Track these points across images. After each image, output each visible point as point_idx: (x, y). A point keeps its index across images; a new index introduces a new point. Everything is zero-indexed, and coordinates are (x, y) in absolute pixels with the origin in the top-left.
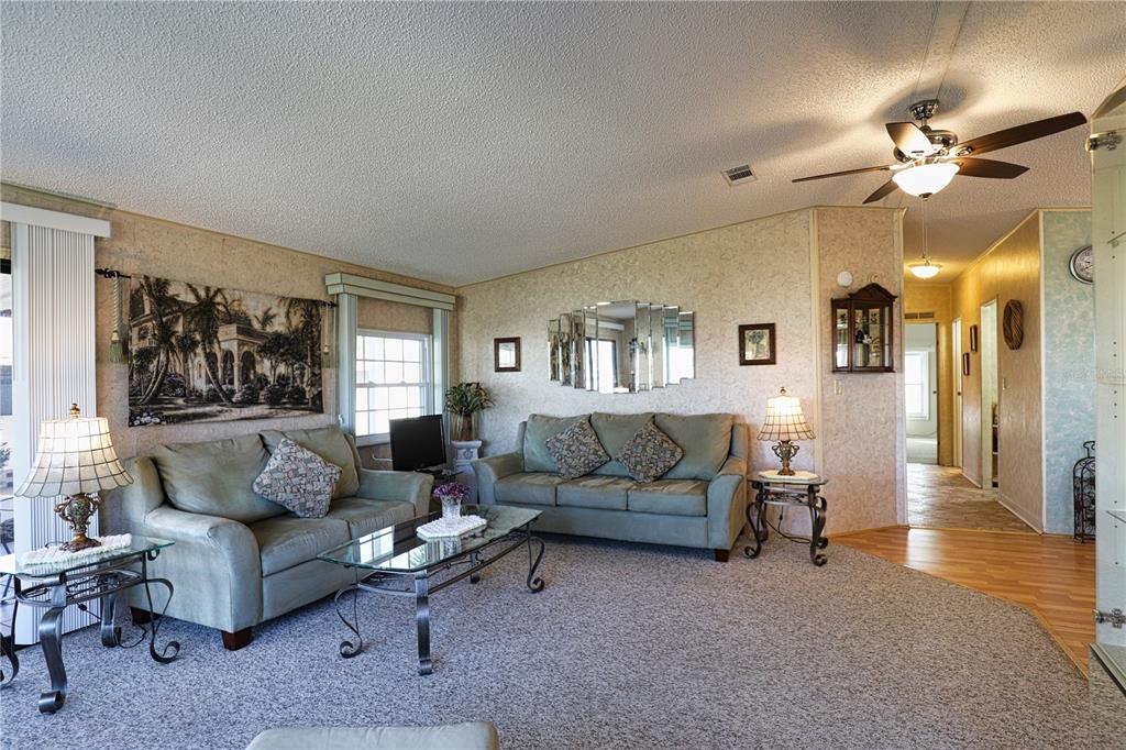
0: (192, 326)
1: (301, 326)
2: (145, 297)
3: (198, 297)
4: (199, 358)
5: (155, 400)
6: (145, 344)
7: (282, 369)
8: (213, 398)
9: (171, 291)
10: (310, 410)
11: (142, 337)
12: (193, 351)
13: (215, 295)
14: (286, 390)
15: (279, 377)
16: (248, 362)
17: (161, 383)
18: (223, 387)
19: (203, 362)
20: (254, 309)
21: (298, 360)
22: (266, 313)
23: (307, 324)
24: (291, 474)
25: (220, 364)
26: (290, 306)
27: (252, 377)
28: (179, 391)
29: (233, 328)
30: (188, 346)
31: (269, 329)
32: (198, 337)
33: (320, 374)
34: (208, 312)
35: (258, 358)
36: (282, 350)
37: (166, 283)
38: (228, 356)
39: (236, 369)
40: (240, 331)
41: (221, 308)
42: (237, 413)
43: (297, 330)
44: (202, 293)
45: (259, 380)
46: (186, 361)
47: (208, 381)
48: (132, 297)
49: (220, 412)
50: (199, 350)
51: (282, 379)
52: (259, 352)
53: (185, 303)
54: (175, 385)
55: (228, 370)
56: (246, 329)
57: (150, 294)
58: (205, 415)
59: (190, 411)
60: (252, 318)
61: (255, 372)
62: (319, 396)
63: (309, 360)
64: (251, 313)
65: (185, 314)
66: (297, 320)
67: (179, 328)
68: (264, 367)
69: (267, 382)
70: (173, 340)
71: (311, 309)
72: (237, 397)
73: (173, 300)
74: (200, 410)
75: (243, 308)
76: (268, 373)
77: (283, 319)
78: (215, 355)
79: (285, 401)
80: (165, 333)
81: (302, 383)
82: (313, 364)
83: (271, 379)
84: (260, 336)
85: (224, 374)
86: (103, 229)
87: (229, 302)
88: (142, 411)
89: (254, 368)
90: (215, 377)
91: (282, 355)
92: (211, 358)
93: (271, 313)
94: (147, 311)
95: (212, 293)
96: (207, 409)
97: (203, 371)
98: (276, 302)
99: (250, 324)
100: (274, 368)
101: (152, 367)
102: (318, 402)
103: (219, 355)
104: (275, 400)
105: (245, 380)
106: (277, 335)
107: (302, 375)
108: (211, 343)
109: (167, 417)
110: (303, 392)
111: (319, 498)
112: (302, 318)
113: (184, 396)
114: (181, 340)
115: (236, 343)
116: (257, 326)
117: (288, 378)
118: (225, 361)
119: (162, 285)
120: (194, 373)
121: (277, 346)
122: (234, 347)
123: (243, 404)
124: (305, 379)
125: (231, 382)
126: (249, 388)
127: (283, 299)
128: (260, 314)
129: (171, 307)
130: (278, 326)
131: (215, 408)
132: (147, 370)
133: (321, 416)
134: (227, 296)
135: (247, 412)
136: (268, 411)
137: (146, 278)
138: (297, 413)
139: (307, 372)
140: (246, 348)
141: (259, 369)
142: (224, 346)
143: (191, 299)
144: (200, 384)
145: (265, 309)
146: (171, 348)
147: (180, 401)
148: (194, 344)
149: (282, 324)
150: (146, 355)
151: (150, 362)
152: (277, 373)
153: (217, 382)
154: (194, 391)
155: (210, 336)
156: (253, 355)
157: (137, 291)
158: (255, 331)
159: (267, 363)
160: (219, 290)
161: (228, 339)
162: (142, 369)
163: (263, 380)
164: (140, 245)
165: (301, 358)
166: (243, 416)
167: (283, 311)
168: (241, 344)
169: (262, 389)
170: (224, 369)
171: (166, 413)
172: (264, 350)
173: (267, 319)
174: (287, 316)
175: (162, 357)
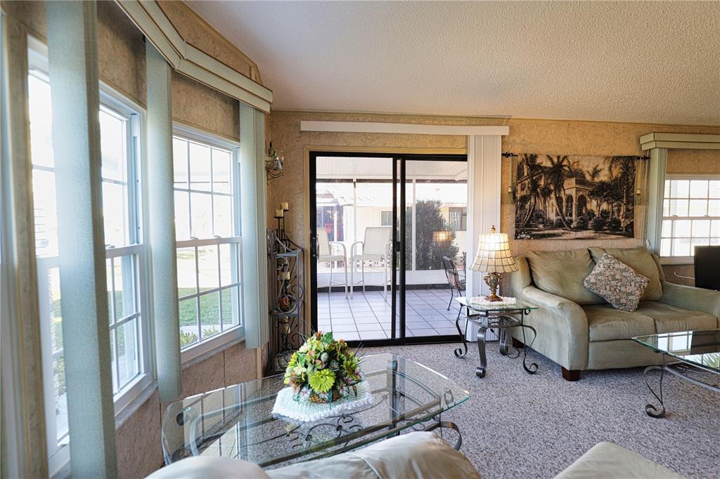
0: (549, 181)
1: (620, 175)
2: (525, 166)
4: (552, 200)
5: (528, 225)
6: (524, 193)
7: (605, 206)
8: (560, 225)
9: (538, 161)
10: (624, 235)
11: (523, 189)
12: (549, 196)
13: (563, 160)
14: (607, 220)
15: (602, 212)
16: (582, 202)
17: (532, 215)
18: (566, 218)
19: (555, 203)
20: (586, 167)
21: (617, 200)
22: (595, 169)
23: (624, 174)
24: (610, 279)
25: (564, 204)
26: (612, 162)
27: (584, 212)
28: (540, 220)
29: (573, 180)
30: (546, 193)
31: (596, 180)
32: (552, 188)
33: (633, 209)
34: (558, 172)
35: (589, 199)
36: (605, 194)
37: (536, 156)
38: (570, 198)
39: (574, 207)
40: (577, 182)
41: (566, 168)
42: (573, 235)
43: (616, 179)
44: (555, 160)
45: (589, 214)
46: (545, 202)
47: (557, 215)
48: (518, 167)
49: (563, 233)
50: (553, 195)
51: (605, 214)
52: (589, 195)
53: (546, 167)
54: (539, 216)
55: (569, 207)
56: (581, 181)
57: (528, 165)
58: (554, 235)
59: (546, 232)
60: (585, 173)
61: (586, 209)
62: (632, 225)
63: (624, 200)
64: (585, 170)
65: (545, 174)
66: (617, 172)
67: (542, 182)
68: (593, 205)
69: (594, 215)
70: (539, 190)
71: (628, 163)
72: (574, 225)
73: (539, 166)
74: (551, 232)
75: (580, 167)
76: (594, 209)
77: (606, 172)
78: (562, 198)
79: (605, 228)
80: (535, 185)
81: (619, 216)
82: (628, 203)
83: (596, 213)
84: (591, 184)
85: (567, 210)
86: (505, 130)
87: (571, 163)
88: (522, 231)
89: (586, 206)
90: (561, 212)
91: (605, 197)
92: (559, 200)
93: (598, 168)
94: (526, 174)
95: (561, 160)
96: (556, 231)
97: (554, 208)
98: (602, 161)
99: (584, 177)
100: (599, 205)
101: (527, 206)
102: (630, 230)
103: (564, 198)
104: (599, 227)
105: (579, 213)
106: (603, 183)
107: (619, 211)
108: (560, 191)
109: (534, 235)
110: (619, 222)
111: (630, 297)
112: (621, 170)
113: (543, 223)
114: (543, 190)
115: (574, 190)
116: (588, 178)
117: (609, 213)
118: (567, 202)
119: (534, 157)
120: (549, 209)
121: (602, 191)
122: (573, 192)
123: (577, 229)
124: (621, 213)
125: (571, 215)
126: (582, 219)
127: (607, 158)
128: (591, 170)
129: (537, 170)
130: (603, 177)
131: (560, 231)
132: (524, 208)
133: (632, 239)
134: (570, 160)
135: (580, 234)
136: (593, 235)
137: (526, 155)
138: (614, 237)
139: (623, 208)
140: (581, 193)
141: (588, 206)
142: (567, 192)
143: (549, 164)
144: (552, 216)
145: (594, 166)
146: (537, 195)
147: (541, 226)
148: (550, 192)
149: (606, 175)
150: (524, 199)
151: (526, 203)
152: (601, 209)
153: (562, 215)
154: (549, 220)
155: (559, 186)
156: (585, 198)
157: (521, 163)
158: (587, 181)
159: (594, 203)
160: (565, 157)
161: (570, 187)
162: (522, 207)
163: (591, 214)
164: (522, 136)
165: (619, 198)
166: (577, 237)
167: (607, 166)
168: (578, 190)
169: (590, 220)
170: (567, 206)
171: (533, 233)
172: (593, 194)
173: (596, 172)
174: (610, 169)
175: (533, 200)
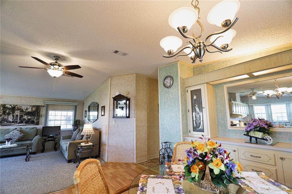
0: (10, 111)
3: (12, 106)
6: (1, 114)
7: (29, 117)
8: (13, 122)
12: (10, 115)
13: (15, 106)
14: (30, 121)
15: (28, 119)
16: (21, 116)
18: (16, 120)
19: (12, 116)
20: (24, 108)
27: (22, 119)
29: (19, 111)
32: (11, 113)
34: (13, 109)
35: (24, 116)
38: (17, 116)
39: (18, 118)
42: (18, 125)
43: (34, 111)
44: (13, 106)
45: (24, 119)
46: (8, 116)
47: (12, 119)
49: (14, 124)
52: (24, 115)
54: (5, 120)
61: (23, 118)
65: (9, 109)
66: (34, 109)
67: (7, 111)
68: (25, 117)
70: (6, 113)
71: (38, 108)
72: (18, 122)
74: (10, 124)
75: (22, 108)
76: (26, 118)
78: (14, 116)
80: (4, 112)
81: (34, 120)
82: (37, 116)
83: (26, 119)
84: (25, 112)
89: (23, 117)
90: (14, 119)
91: (30, 115)
93: (28, 108)
96: (11, 124)
97: (12, 118)
99: (23, 110)
102: (38, 123)
103: (15, 115)
105: (20, 119)
106: (29, 112)
108: (14, 114)
109: (3, 125)
115: (19, 113)
117: (31, 119)
120: (9, 118)
121: (28, 114)
124: (35, 119)
125: (17, 120)
126: (21, 121)
127: (31, 106)
128: (25, 109)
133: (39, 126)
134: (18, 106)
135: (20, 124)
136: (25, 124)
138: (32, 125)
139: (36, 118)
140: (21, 114)
143: (10, 107)
146: (5, 115)
147: (6, 123)
149: (30, 110)
153: (14, 120)
154: (9, 121)
155: (13, 112)
159: (26, 117)
161: (17, 113)
163: (25, 119)
170: (16, 118)
172: (25, 114)
174: (32, 109)
175: (3, 116)
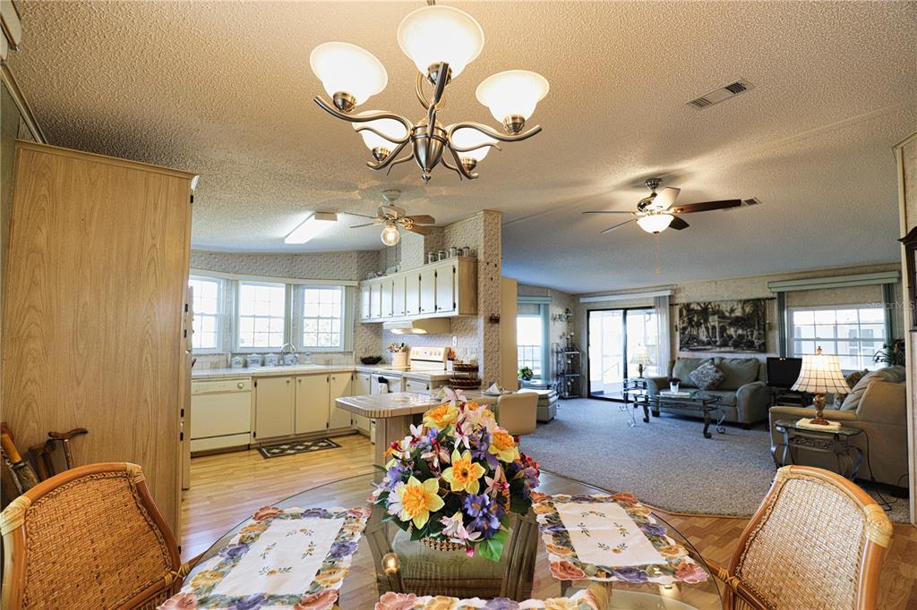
0: (700, 318)
1: (751, 312)
2: (684, 310)
3: (701, 307)
4: (703, 329)
5: (687, 343)
6: (685, 325)
7: (740, 332)
8: (709, 343)
9: (692, 307)
10: (759, 350)
11: (683, 323)
14: (743, 341)
16: (723, 329)
18: (713, 339)
19: (705, 330)
21: (750, 328)
22: (731, 309)
23: (755, 310)
25: (710, 331)
26: (744, 303)
27: (725, 335)
28: (696, 340)
29: (716, 317)
30: (699, 325)
31: (733, 315)
32: (702, 321)
33: (765, 334)
34: (705, 312)
35: (728, 328)
36: (740, 324)
37: (690, 304)
38: (714, 327)
39: (717, 332)
40: (719, 317)
41: (710, 310)
42: (718, 349)
43: (749, 314)
44: (703, 305)
45: (729, 336)
46: (698, 330)
47: (707, 337)
48: (680, 311)
50: (703, 326)
51: (741, 336)
52: (728, 325)
53: (697, 310)
54: (694, 338)
55: (714, 333)
56: (722, 316)
57: (686, 309)
58: (705, 349)
59: (700, 347)
60: (724, 311)
61: (727, 334)
62: (764, 344)
63: (757, 327)
64: (724, 309)
65: (697, 314)
66: (748, 309)
67: (695, 319)
69: (733, 337)
70: (693, 323)
72: (718, 343)
73: (693, 310)
74: (703, 347)
75: (721, 308)
76: (733, 334)
77: (740, 310)
79: (742, 345)
80: (690, 321)
81: (752, 338)
83: (735, 336)
87: (714, 306)
88: (685, 346)
89: (726, 332)
90: (709, 335)
91: (740, 326)
92: (707, 328)
94: (684, 315)
95: (707, 305)
96: (706, 347)
97: (704, 334)
98: (737, 303)
99: (724, 314)
100: (736, 331)
101: (686, 333)
102: (762, 347)
103: (710, 328)
104: (737, 345)
105: (722, 336)
106: (737, 317)
107: (752, 335)
108: (707, 323)
110: (753, 342)
111: (704, 383)
112: (752, 308)
113: (697, 342)
114: (696, 323)
115: (717, 322)
116: (727, 314)
117: (744, 336)
118: (713, 329)
119: (689, 305)
120: (701, 334)
121: (737, 322)
122: (716, 324)
123: (720, 346)
125: (716, 337)
126: (723, 340)
130: (738, 313)
131: (710, 347)
135: (723, 349)
136: (733, 350)
137: (684, 304)
140: (722, 324)
141: (728, 332)
142: (712, 324)
143: (699, 308)
144: (703, 337)
145: (730, 307)
146: (693, 326)
147: (696, 344)
148: (701, 324)
149: (740, 312)
150: (685, 329)
151: (686, 331)
152: (738, 334)
153: (710, 337)
154: (701, 340)
155: (706, 321)
156: (725, 327)
157: (682, 309)
158: (726, 316)
159: (732, 330)
160: (710, 303)
161: (714, 321)
162: (683, 333)
164: (681, 295)
165: (752, 326)
166: (721, 351)
167: (740, 306)
168: (719, 322)
170: (712, 333)
171: (692, 348)
172: (731, 324)
173: (732, 311)
174: (743, 308)
175: (690, 329)
